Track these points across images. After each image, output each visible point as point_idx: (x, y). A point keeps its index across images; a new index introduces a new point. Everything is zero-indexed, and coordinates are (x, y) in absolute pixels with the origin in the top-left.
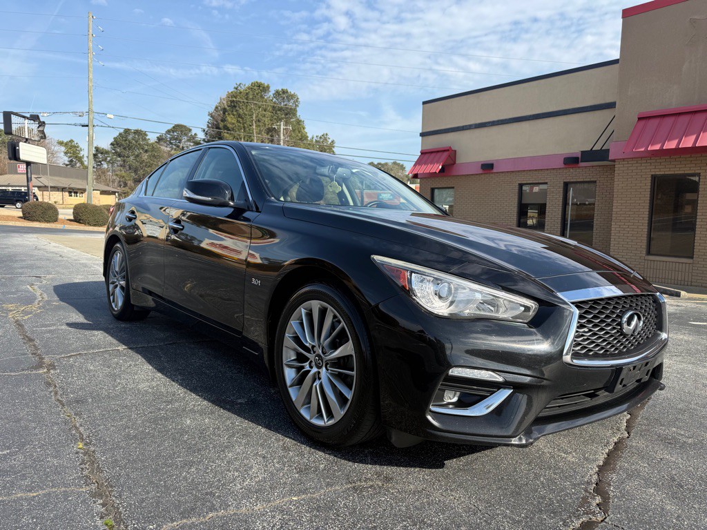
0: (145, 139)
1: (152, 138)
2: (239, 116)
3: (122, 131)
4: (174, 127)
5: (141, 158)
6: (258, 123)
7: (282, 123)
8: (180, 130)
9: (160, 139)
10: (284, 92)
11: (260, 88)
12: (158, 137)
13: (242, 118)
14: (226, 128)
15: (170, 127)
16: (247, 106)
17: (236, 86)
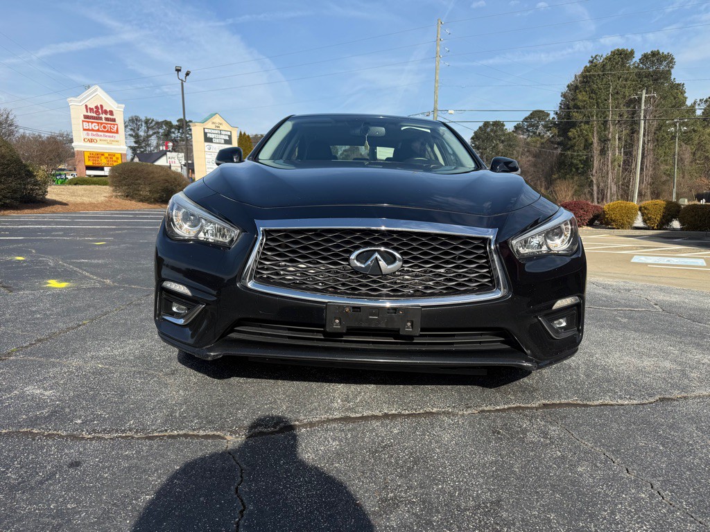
0: (502, 130)
1: (509, 127)
2: (593, 91)
3: (481, 124)
4: (531, 114)
5: (497, 149)
6: (616, 96)
7: (644, 91)
8: (538, 115)
9: (517, 128)
10: (654, 54)
11: (622, 56)
12: (515, 127)
13: (596, 94)
14: (576, 107)
15: (528, 114)
16: (602, 79)
17: (591, 59)
